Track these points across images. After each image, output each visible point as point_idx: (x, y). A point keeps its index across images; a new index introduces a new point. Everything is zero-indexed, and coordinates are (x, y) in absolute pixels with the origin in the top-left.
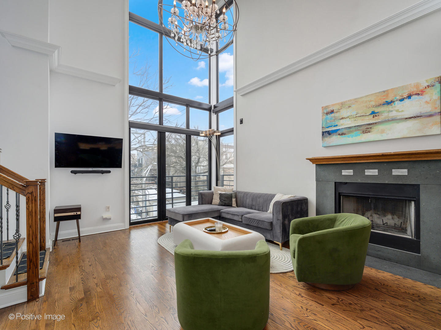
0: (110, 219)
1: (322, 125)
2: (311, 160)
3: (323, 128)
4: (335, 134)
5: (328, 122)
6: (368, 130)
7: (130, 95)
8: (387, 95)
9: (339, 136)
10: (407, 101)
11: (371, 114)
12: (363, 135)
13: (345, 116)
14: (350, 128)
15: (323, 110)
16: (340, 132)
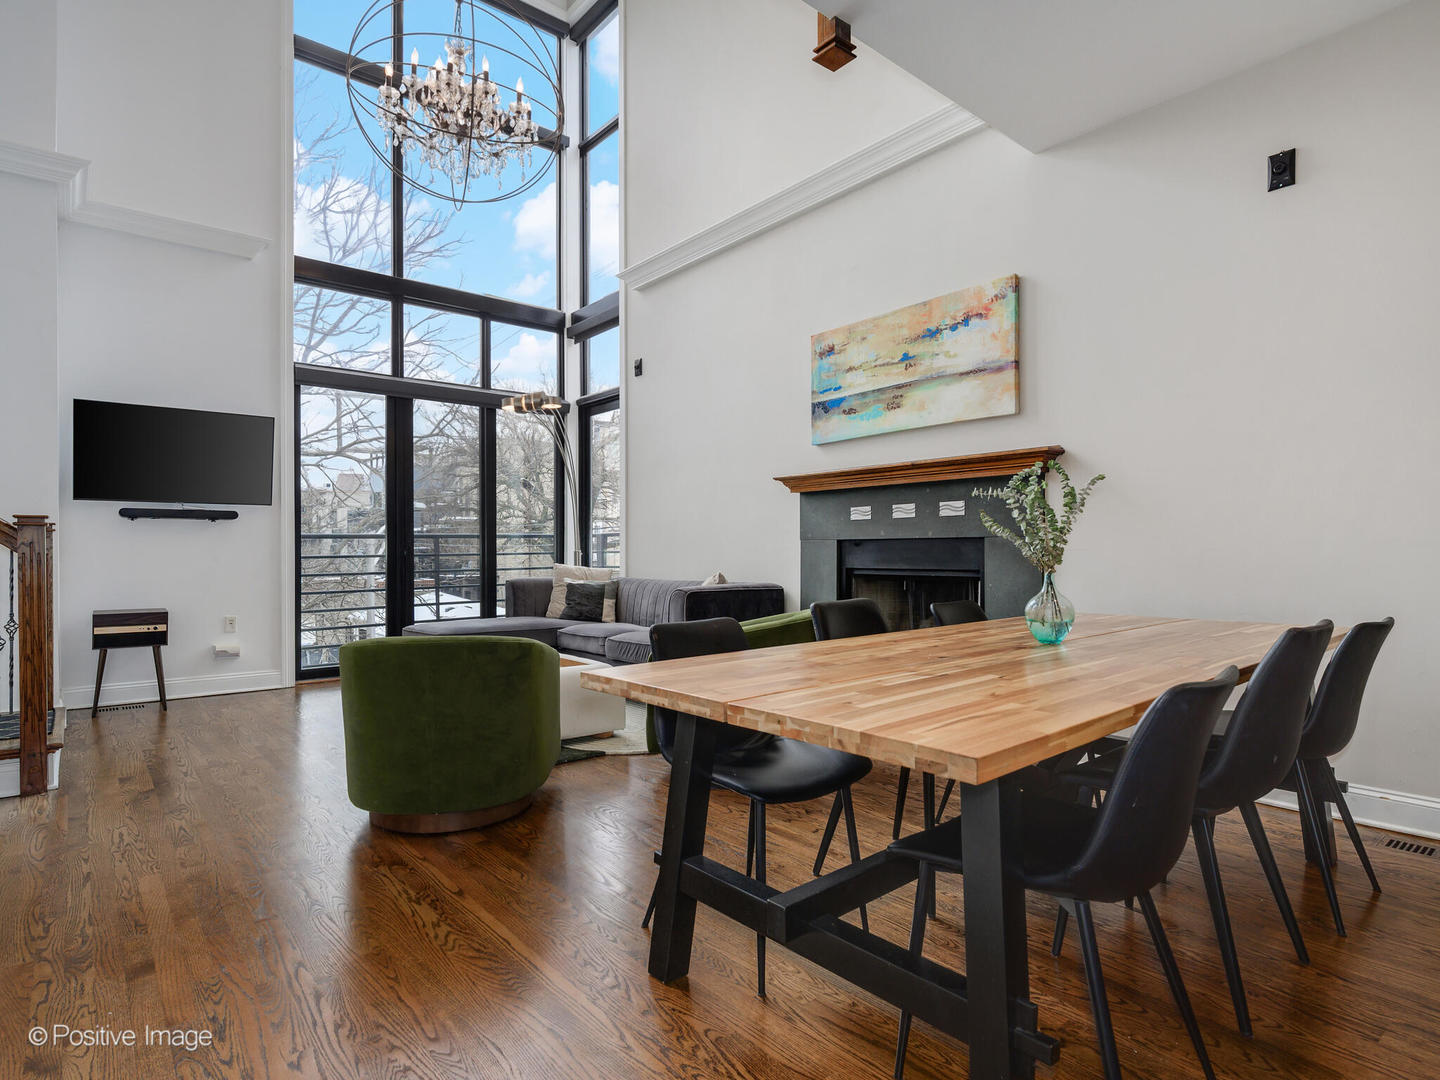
1: (812, 387)
2: (786, 481)
3: (813, 392)
4: (837, 410)
5: (824, 376)
6: (897, 401)
8: (930, 314)
9: (844, 417)
10: (961, 328)
11: (902, 360)
12: (888, 413)
13: (855, 363)
14: (864, 395)
15: (813, 344)
16: (845, 406)
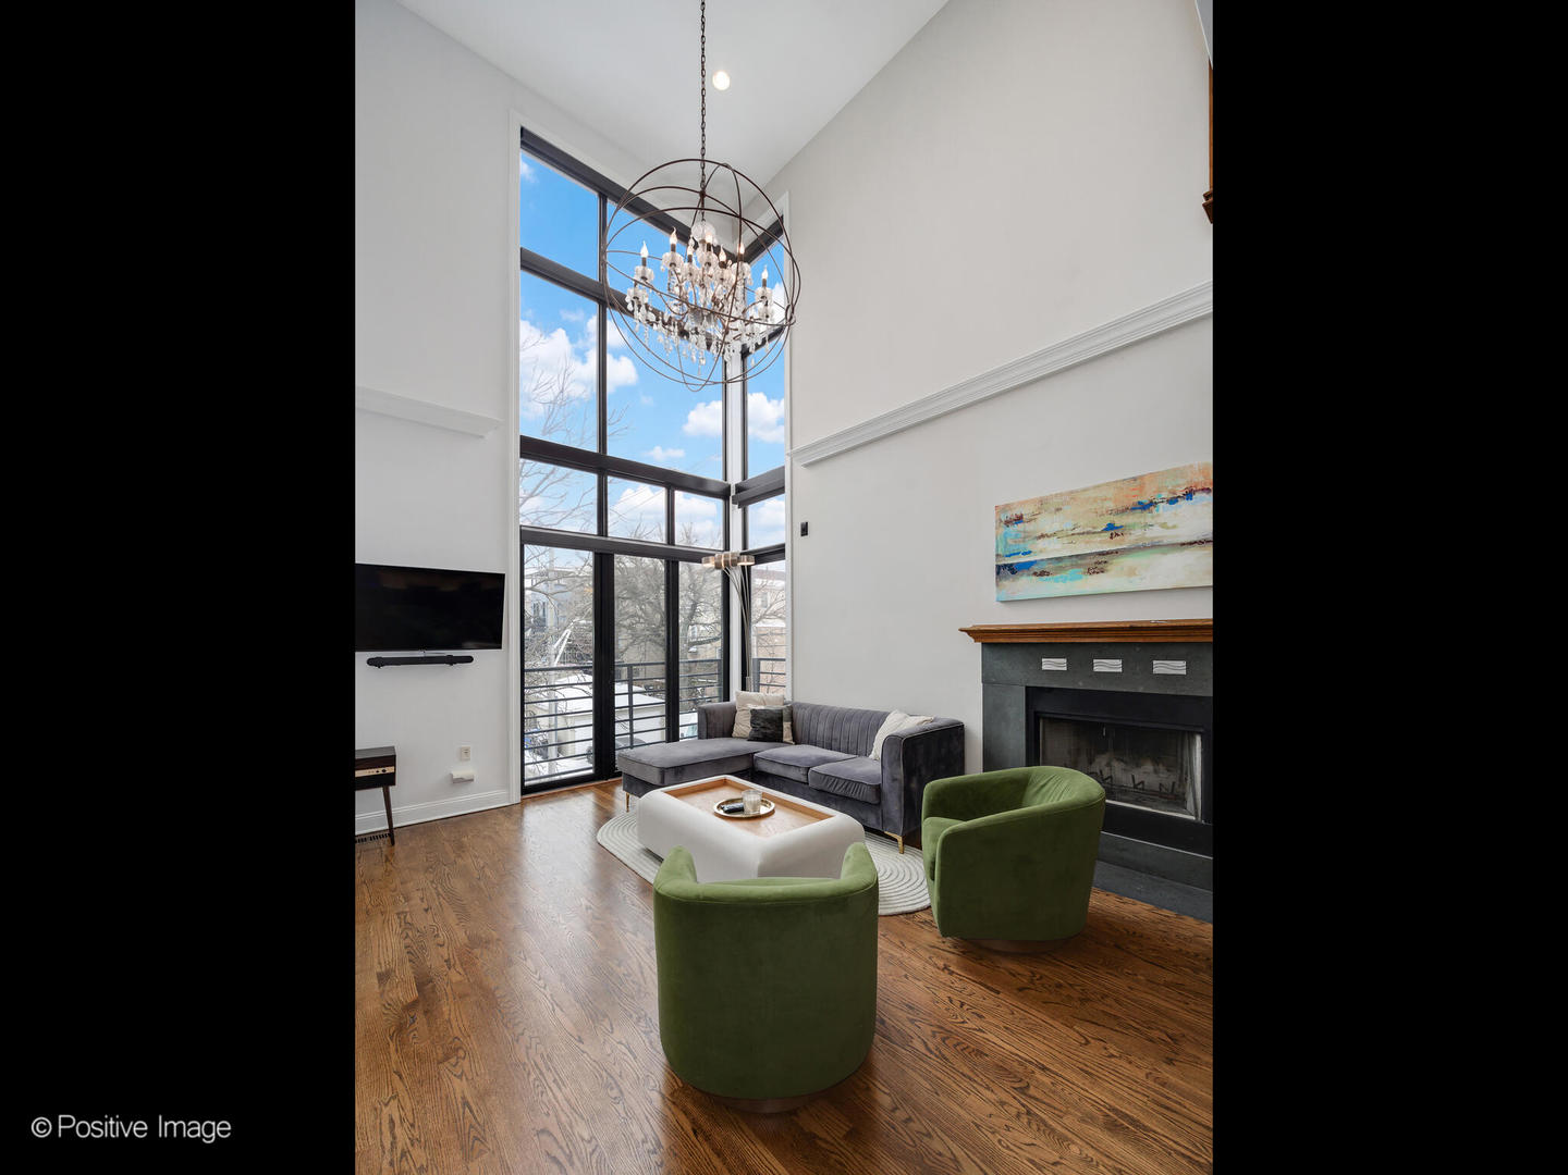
0: (472, 780)
1: (997, 550)
2: (970, 632)
3: (997, 555)
4: (1026, 572)
5: (1010, 542)
6: (1100, 566)
7: (522, 460)
8: (1141, 488)
9: (1034, 578)
10: (1183, 503)
11: (1106, 530)
12: (1089, 577)
13: (1048, 530)
14: (1059, 559)
15: (997, 513)
16: (1036, 568)
